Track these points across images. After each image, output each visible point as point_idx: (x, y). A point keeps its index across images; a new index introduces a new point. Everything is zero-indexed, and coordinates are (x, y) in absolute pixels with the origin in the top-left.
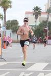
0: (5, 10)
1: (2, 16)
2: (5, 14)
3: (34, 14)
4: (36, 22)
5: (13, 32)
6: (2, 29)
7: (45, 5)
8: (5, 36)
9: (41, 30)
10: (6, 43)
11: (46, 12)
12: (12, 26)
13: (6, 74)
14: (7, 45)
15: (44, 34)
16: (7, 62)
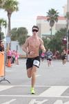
0: (9, 14)
1: (5, 22)
2: (9, 19)
3: (48, 20)
4: (51, 30)
5: (20, 44)
6: (5, 40)
7: (63, 7)
8: (10, 49)
9: (58, 41)
10: (11, 59)
11: (65, 17)
12: (18, 36)
13: (11, 101)
14: (13, 62)
15: (63, 47)
16: (12, 85)
